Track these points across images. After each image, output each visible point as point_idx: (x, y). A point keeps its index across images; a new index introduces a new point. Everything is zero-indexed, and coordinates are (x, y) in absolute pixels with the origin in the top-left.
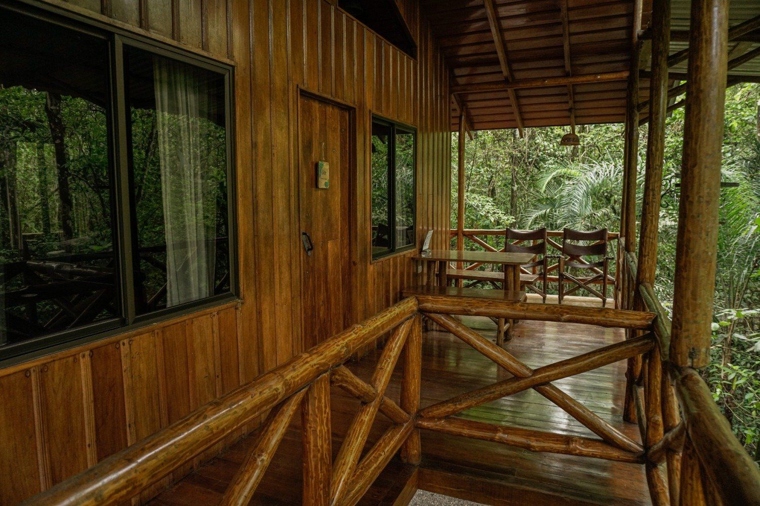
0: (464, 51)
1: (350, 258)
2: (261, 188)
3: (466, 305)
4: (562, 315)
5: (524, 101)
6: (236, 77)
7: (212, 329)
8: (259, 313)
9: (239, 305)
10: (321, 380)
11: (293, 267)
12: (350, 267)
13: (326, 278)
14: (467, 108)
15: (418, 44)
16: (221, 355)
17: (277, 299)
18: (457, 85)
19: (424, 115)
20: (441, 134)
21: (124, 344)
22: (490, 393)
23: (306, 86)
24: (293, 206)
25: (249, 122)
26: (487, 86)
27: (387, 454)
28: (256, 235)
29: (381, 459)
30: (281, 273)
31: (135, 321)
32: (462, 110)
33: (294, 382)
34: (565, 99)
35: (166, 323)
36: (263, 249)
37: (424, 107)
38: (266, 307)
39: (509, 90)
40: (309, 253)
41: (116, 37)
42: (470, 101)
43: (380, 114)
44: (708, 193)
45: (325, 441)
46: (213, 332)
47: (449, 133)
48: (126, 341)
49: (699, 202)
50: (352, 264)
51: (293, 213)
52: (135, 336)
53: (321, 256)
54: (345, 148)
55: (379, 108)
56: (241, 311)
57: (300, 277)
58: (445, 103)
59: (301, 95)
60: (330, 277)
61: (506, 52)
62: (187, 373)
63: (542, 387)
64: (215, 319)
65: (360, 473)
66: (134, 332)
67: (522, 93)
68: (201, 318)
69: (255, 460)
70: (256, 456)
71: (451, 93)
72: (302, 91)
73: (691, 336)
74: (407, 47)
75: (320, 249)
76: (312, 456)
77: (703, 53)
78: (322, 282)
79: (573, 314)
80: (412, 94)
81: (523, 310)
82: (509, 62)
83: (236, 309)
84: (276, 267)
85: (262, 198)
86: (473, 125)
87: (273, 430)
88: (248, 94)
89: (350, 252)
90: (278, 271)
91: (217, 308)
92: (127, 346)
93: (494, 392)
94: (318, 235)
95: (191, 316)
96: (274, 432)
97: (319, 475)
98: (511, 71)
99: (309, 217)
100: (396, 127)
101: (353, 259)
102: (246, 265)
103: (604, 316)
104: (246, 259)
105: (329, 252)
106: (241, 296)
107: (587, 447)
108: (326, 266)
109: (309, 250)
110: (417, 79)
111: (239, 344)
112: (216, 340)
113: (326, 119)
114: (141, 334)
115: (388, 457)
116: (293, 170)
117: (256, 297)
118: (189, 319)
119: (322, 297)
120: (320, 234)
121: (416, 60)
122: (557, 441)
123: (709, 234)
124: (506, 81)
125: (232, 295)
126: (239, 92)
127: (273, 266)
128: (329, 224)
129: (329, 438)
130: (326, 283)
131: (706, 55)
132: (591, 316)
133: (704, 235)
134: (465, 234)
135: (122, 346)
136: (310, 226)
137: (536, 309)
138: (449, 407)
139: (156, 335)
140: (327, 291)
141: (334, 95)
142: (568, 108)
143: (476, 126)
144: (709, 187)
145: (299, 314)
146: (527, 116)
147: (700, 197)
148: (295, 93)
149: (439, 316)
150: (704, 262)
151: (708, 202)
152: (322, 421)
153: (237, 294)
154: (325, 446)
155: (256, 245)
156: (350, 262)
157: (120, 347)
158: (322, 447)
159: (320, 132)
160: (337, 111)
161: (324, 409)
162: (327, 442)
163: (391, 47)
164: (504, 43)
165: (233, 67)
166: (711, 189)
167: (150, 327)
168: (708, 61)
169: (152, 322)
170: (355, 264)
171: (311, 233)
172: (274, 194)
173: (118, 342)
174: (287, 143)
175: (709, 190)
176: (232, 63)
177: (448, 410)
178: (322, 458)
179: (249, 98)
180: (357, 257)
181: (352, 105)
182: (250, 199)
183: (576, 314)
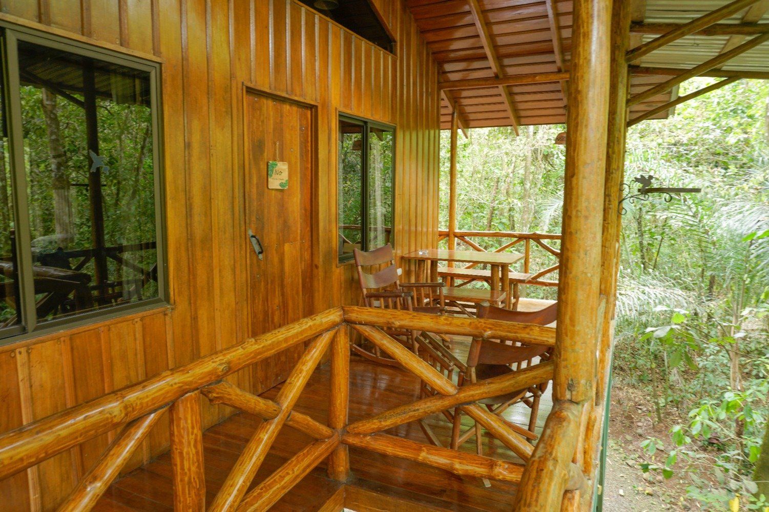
0: (456, 45)
1: (312, 260)
2: (196, 191)
3: (391, 317)
4: (485, 331)
5: (518, 98)
6: (164, 75)
7: (135, 335)
8: (195, 319)
9: (169, 312)
10: (187, 399)
11: (238, 272)
12: (312, 270)
13: (282, 281)
14: (460, 106)
15: (398, 38)
16: (146, 363)
17: (217, 304)
18: (448, 81)
19: (405, 113)
20: (427, 132)
21: (20, 353)
22: (414, 411)
23: (254, 83)
24: (237, 209)
25: (181, 123)
26: (477, 83)
27: (296, 473)
28: (190, 238)
29: (287, 479)
30: (221, 277)
31: (36, 329)
32: (454, 108)
33: (141, 404)
34: (560, 95)
35: (75, 330)
36: (199, 253)
37: (405, 105)
38: (203, 314)
39: (500, 86)
40: (261, 256)
41: (8, 32)
42: (465, 98)
43: (349, 112)
44: (586, 207)
45: (193, 464)
46: (135, 339)
47: (437, 131)
48: (23, 350)
49: (577, 217)
50: (314, 267)
51: (237, 215)
52: (35, 344)
53: (276, 260)
54: (306, 147)
55: (347, 105)
56: (171, 317)
57: (247, 281)
58: (433, 100)
59: (247, 92)
60: (288, 281)
61: (495, 47)
62: (103, 380)
63: (466, 406)
64: (138, 326)
65: (258, 494)
66: (34, 340)
67: (516, 90)
68: (121, 324)
69: (85, 488)
70: (87, 483)
71: (439, 89)
72: (247, 87)
73: (569, 366)
74: (385, 41)
75: (274, 252)
76: (179, 479)
77: (581, 49)
78: (277, 287)
79: (496, 330)
80: (390, 92)
81: (447, 324)
82: (499, 58)
83: (165, 315)
84: (216, 272)
85: (197, 201)
86: (467, 123)
87: (113, 455)
88: (180, 93)
89: (312, 254)
90: (218, 275)
91: (141, 314)
92: (24, 354)
93: (418, 410)
94: (272, 237)
95: (107, 323)
96: (115, 456)
97: (186, 500)
98: (502, 67)
99: (260, 219)
100: (369, 126)
101: (316, 262)
102: (178, 268)
103: (528, 334)
104: (178, 263)
105: (286, 256)
106: (172, 301)
107: (511, 472)
108: (282, 270)
109: (260, 253)
110: (396, 76)
111: (169, 351)
112: (139, 347)
113: (282, 117)
114: (42, 342)
115: (297, 476)
116: (237, 171)
117: (190, 303)
118: (104, 326)
119: (277, 300)
120: (274, 237)
121: (396, 55)
122: (481, 464)
123: (588, 253)
124: (496, 76)
125: (159, 301)
126: (167, 89)
127: (212, 271)
128: (286, 225)
129: (198, 461)
130: (282, 286)
131: (584, 50)
132: (515, 333)
133: (582, 254)
134: (456, 235)
135: (18, 356)
136: (261, 228)
137: (459, 324)
138: (374, 424)
139: (62, 343)
140: (283, 295)
141: (289, 92)
142: (562, 105)
143: (472, 123)
144: (588, 199)
145: (246, 320)
146: (523, 113)
147: (577, 211)
148: (240, 91)
149: (364, 327)
150: (583, 284)
151: (586, 217)
152: (189, 443)
153: (167, 299)
154: (193, 469)
155: (190, 249)
156: (311, 265)
157: (15, 355)
158: (189, 469)
159: (274, 131)
160: (295, 108)
161: (190, 430)
162: (196, 464)
163: (363, 42)
164: (492, 37)
165: (160, 64)
166: (589, 203)
167: (55, 334)
168: (586, 58)
169: (59, 330)
170: (317, 267)
171: (263, 237)
172: (212, 195)
173: (13, 351)
174: (230, 143)
175: (587, 203)
176: (158, 60)
177: (373, 426)
178: (190, 482)
179: (181, 97)
180: (320, 260)
181: (312, 103)
182: (183, 202)
183: (500, 330)
